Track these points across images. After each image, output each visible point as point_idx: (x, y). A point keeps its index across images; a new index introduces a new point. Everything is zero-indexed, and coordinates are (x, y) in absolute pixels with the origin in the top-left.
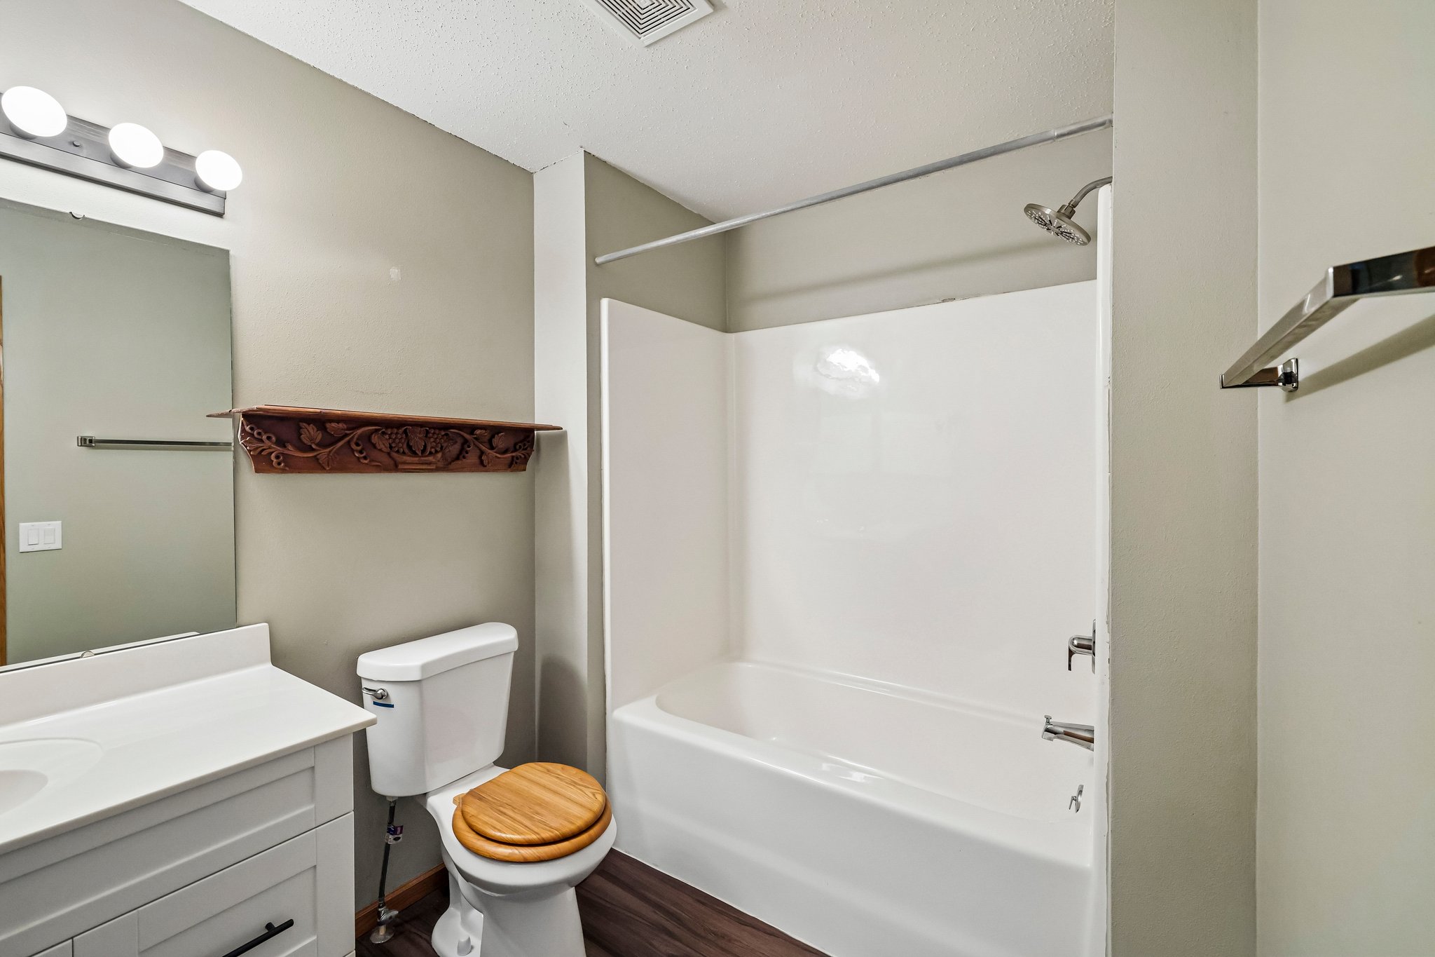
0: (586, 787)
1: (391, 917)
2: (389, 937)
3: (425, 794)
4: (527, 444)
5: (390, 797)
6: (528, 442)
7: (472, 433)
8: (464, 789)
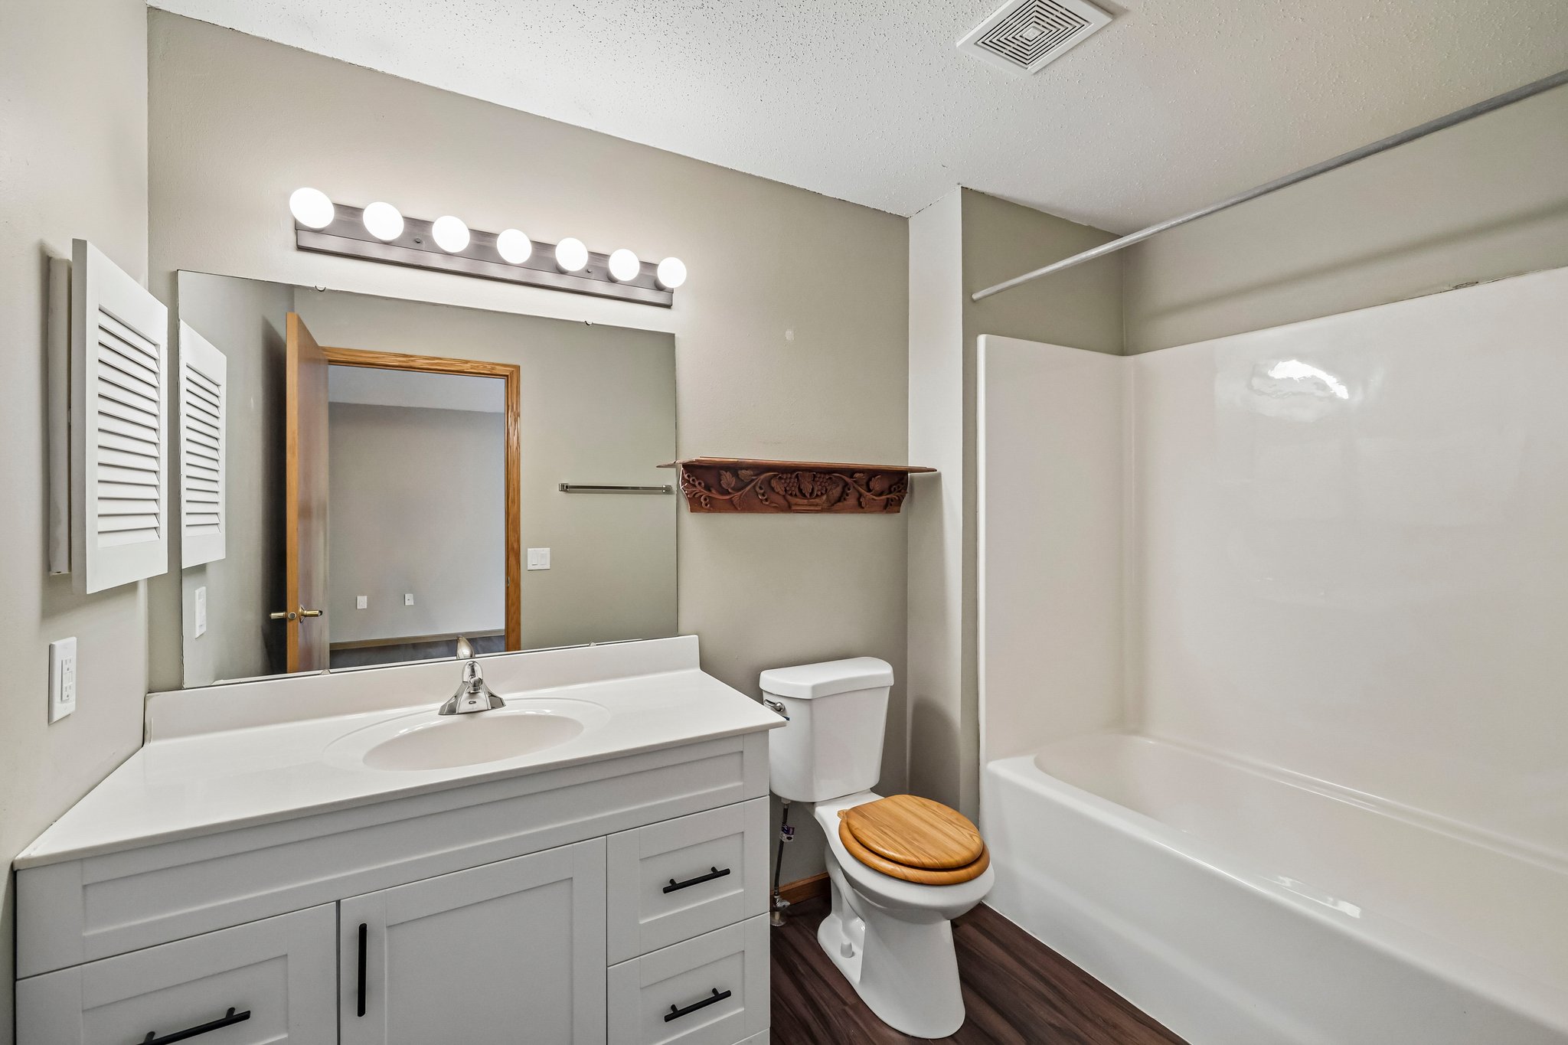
0: (962, 827)
1: (784, 906)
2: (783, 924)
3: (814, 803)
4: (901, 487)
5: (784, 799)
6: (903, 484)
7: (851, 477)
8: (848, 807)
